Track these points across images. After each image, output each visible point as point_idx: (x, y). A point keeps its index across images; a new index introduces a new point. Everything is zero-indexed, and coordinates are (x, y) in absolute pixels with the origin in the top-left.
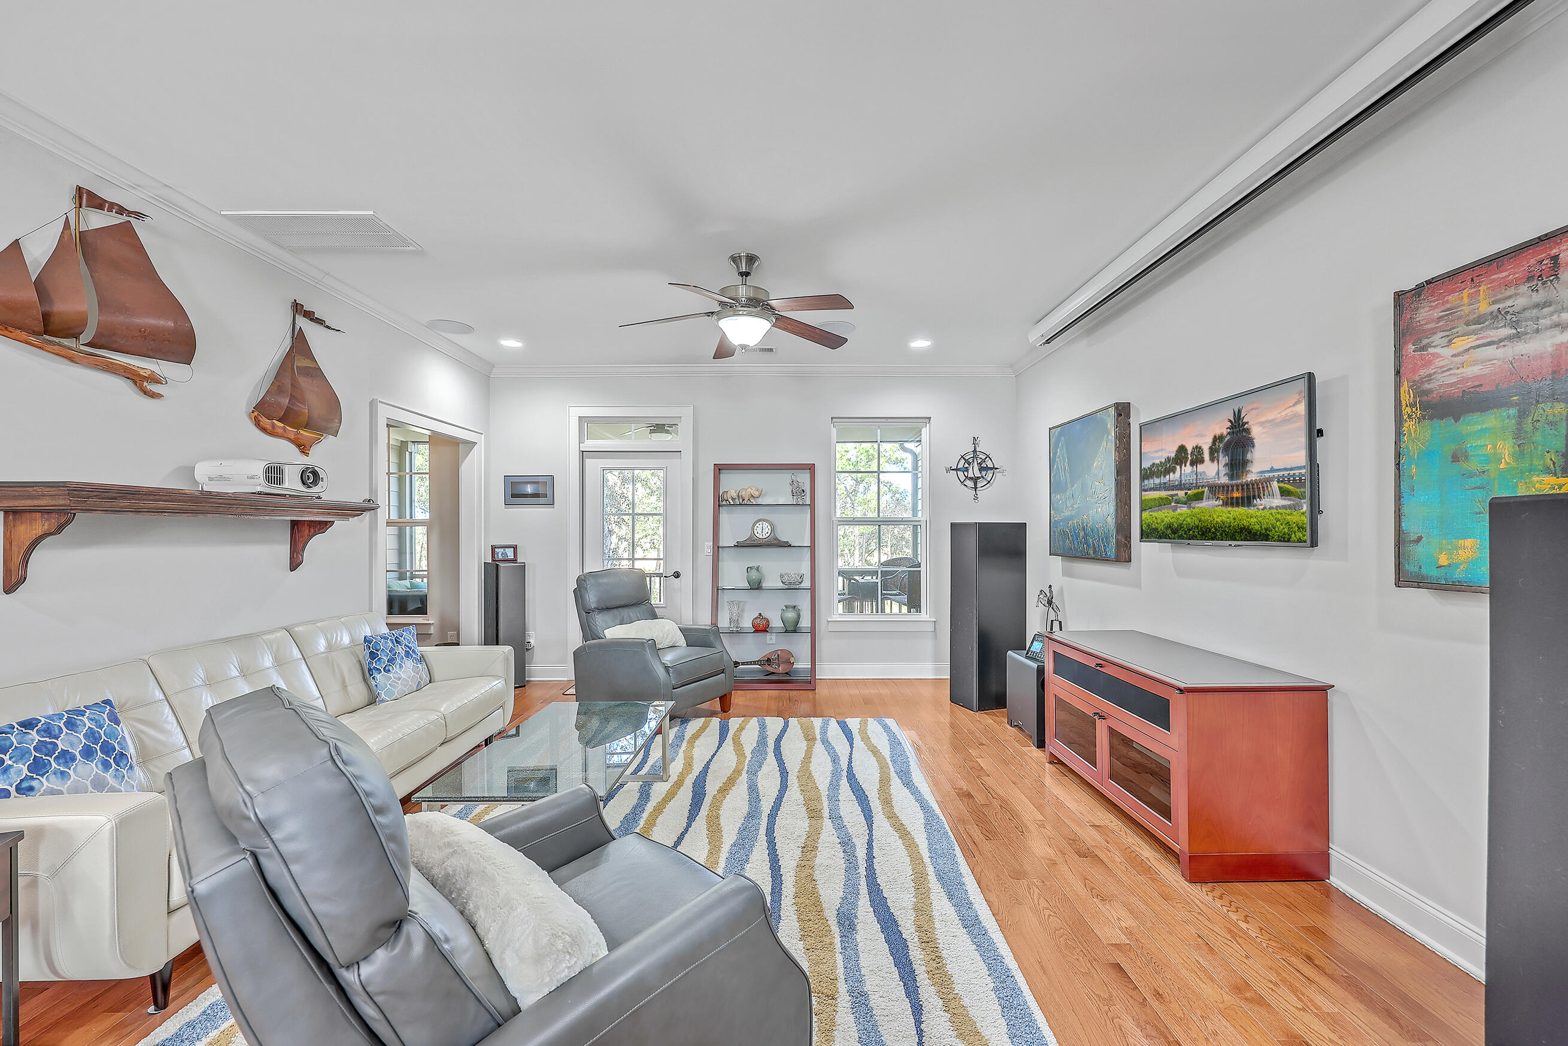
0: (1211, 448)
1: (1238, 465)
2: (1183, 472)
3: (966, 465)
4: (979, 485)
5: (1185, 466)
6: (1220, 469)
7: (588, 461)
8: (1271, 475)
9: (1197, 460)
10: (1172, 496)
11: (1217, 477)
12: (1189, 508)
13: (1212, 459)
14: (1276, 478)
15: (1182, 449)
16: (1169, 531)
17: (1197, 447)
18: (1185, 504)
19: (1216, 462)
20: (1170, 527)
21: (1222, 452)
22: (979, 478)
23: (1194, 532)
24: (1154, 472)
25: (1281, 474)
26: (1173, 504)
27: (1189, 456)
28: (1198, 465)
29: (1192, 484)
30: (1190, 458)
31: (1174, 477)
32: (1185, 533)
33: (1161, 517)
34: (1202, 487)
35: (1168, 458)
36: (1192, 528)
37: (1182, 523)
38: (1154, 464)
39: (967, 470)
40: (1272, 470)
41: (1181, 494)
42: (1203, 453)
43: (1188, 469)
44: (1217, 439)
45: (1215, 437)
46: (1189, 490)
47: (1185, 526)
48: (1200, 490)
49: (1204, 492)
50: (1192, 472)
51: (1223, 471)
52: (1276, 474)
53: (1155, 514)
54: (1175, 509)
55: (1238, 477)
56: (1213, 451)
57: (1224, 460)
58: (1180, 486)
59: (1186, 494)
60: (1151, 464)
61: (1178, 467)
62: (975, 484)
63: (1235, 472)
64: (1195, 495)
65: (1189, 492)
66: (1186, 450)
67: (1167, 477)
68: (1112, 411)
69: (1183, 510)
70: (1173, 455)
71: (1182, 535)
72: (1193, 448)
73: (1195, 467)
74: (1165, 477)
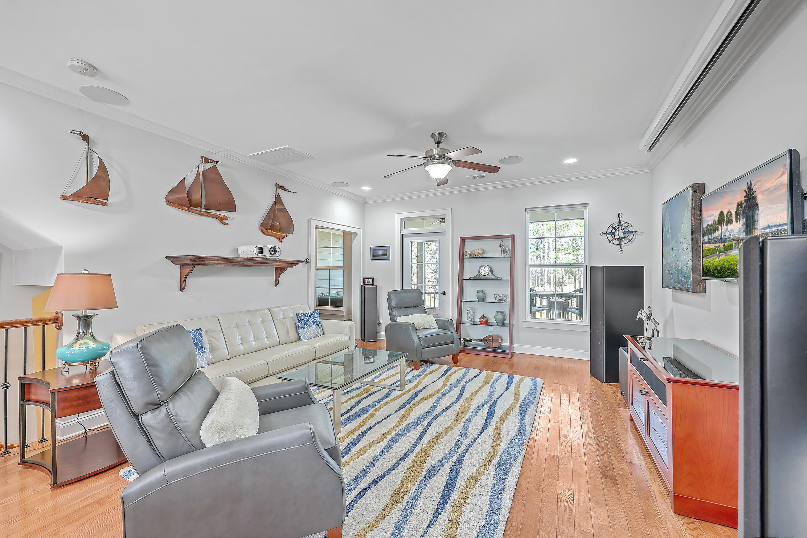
0: (736, 212)
1: (750, 224)
2: (722, 230)
3: (614, 231)
4: (623, 243)
5: (723, 225)
6: (741, 227)
7: (404, 239)
8: (768, 230)
9: (729, 222)
10: (717, 247)
11: (739, 233)
12: (726, 255)
13: (737, 221)
14: (771, 233)
15: (722, 213)
16: (716, 272)
17: (729, 212)
18: (724, 253)
19: (739, 222)
20: (716, 269)
21: (742, 215)
22: (623, 238)
23: (728, 272)
24: (708, 230)
25: (773, 229)
26: (718, 253)
27: (725, 219)
28: (730, 225)
29: (727, 238)
30: (726, 220)
31: (718, 233)
32: (724, 273)
33: (712, 262)
34: (732, 240)
35: (715, 221)
36: (727, 270)
37: (722, 267)
38: (708, 225)
39: (614, 233)
40: (769, 227)
41: (722, 245)
42: (732, 216)
43: (724, 227)
44: (739, 205)
45: (738, 204)
46: (726, 243)
47: (724, 268)
48: (731, 243)
49: (732, 244)
50: (727, 229)
51: (743, 228)
52: (771, 230)
53: (709, 260)
54: (718, 257)
55: (750, 233)
56: (737, 214)
57: (743, 221)
58: (721, 240)
59: (724, 245)
60: (707, 225)
61: (720, 227)
62: (620, 242)
63: (749, 229)
64: (728, 246)
65: (726, 244)
66: (724, 214)
67: (715, 234)
68: (690, 190)
69: (723, 257)
70: (717, 218)
71: (722, 275)
72: (727, 213)
73: (728, 226)
74: (713, 234)
